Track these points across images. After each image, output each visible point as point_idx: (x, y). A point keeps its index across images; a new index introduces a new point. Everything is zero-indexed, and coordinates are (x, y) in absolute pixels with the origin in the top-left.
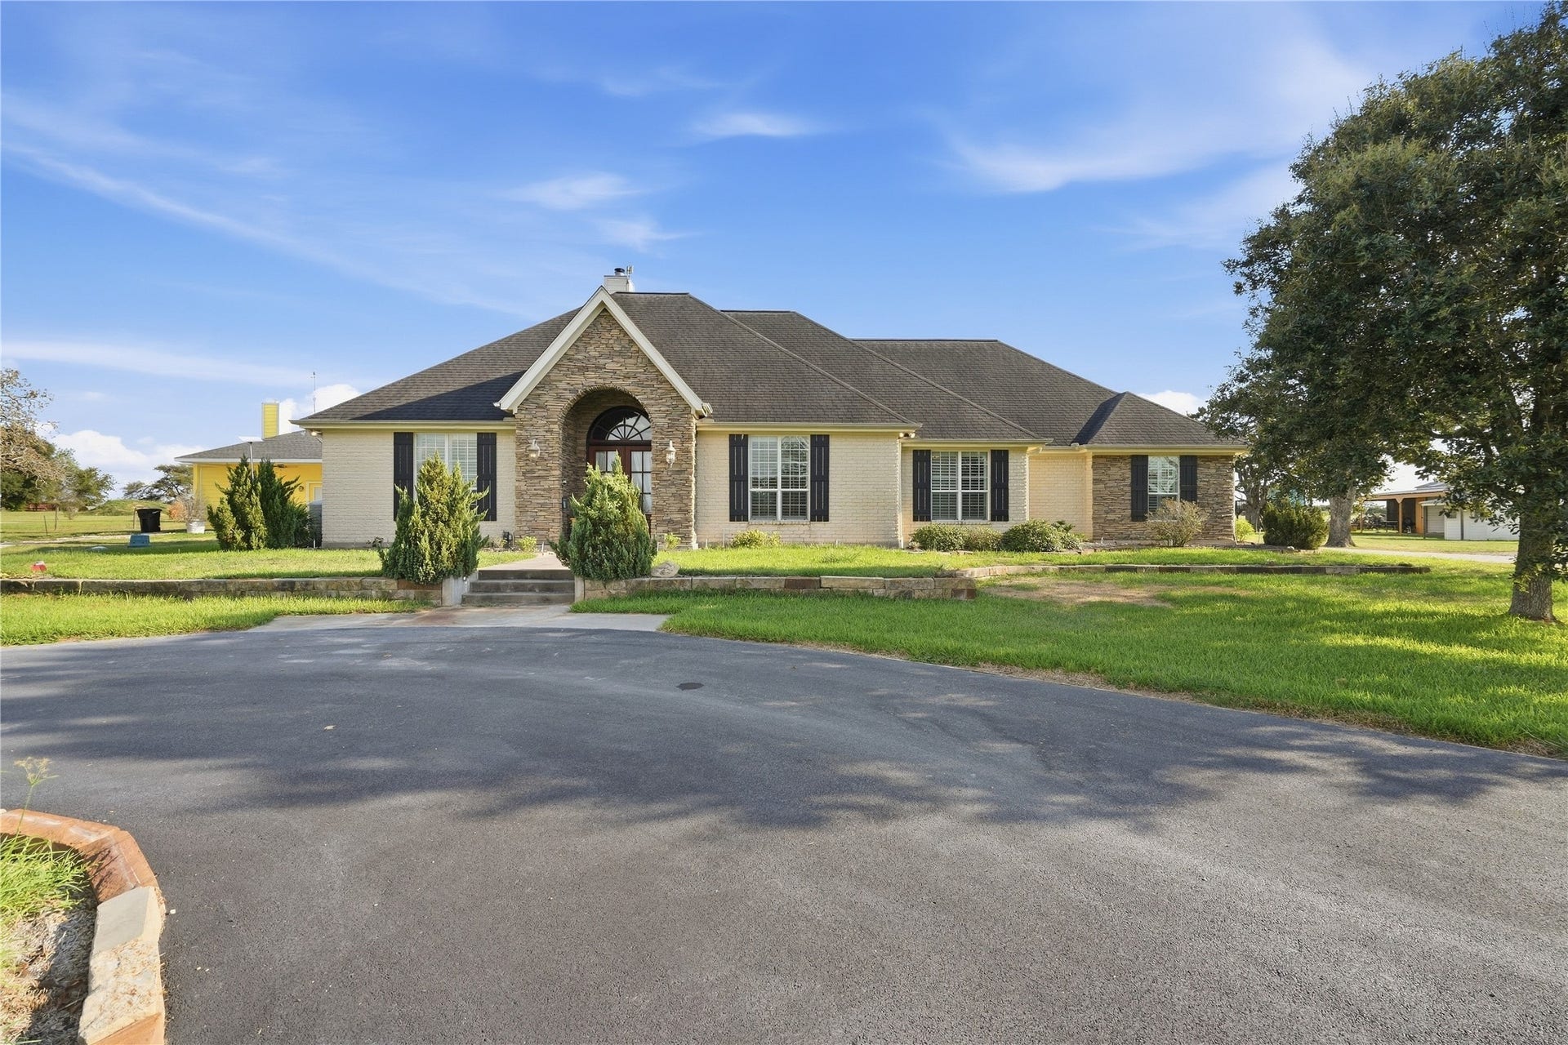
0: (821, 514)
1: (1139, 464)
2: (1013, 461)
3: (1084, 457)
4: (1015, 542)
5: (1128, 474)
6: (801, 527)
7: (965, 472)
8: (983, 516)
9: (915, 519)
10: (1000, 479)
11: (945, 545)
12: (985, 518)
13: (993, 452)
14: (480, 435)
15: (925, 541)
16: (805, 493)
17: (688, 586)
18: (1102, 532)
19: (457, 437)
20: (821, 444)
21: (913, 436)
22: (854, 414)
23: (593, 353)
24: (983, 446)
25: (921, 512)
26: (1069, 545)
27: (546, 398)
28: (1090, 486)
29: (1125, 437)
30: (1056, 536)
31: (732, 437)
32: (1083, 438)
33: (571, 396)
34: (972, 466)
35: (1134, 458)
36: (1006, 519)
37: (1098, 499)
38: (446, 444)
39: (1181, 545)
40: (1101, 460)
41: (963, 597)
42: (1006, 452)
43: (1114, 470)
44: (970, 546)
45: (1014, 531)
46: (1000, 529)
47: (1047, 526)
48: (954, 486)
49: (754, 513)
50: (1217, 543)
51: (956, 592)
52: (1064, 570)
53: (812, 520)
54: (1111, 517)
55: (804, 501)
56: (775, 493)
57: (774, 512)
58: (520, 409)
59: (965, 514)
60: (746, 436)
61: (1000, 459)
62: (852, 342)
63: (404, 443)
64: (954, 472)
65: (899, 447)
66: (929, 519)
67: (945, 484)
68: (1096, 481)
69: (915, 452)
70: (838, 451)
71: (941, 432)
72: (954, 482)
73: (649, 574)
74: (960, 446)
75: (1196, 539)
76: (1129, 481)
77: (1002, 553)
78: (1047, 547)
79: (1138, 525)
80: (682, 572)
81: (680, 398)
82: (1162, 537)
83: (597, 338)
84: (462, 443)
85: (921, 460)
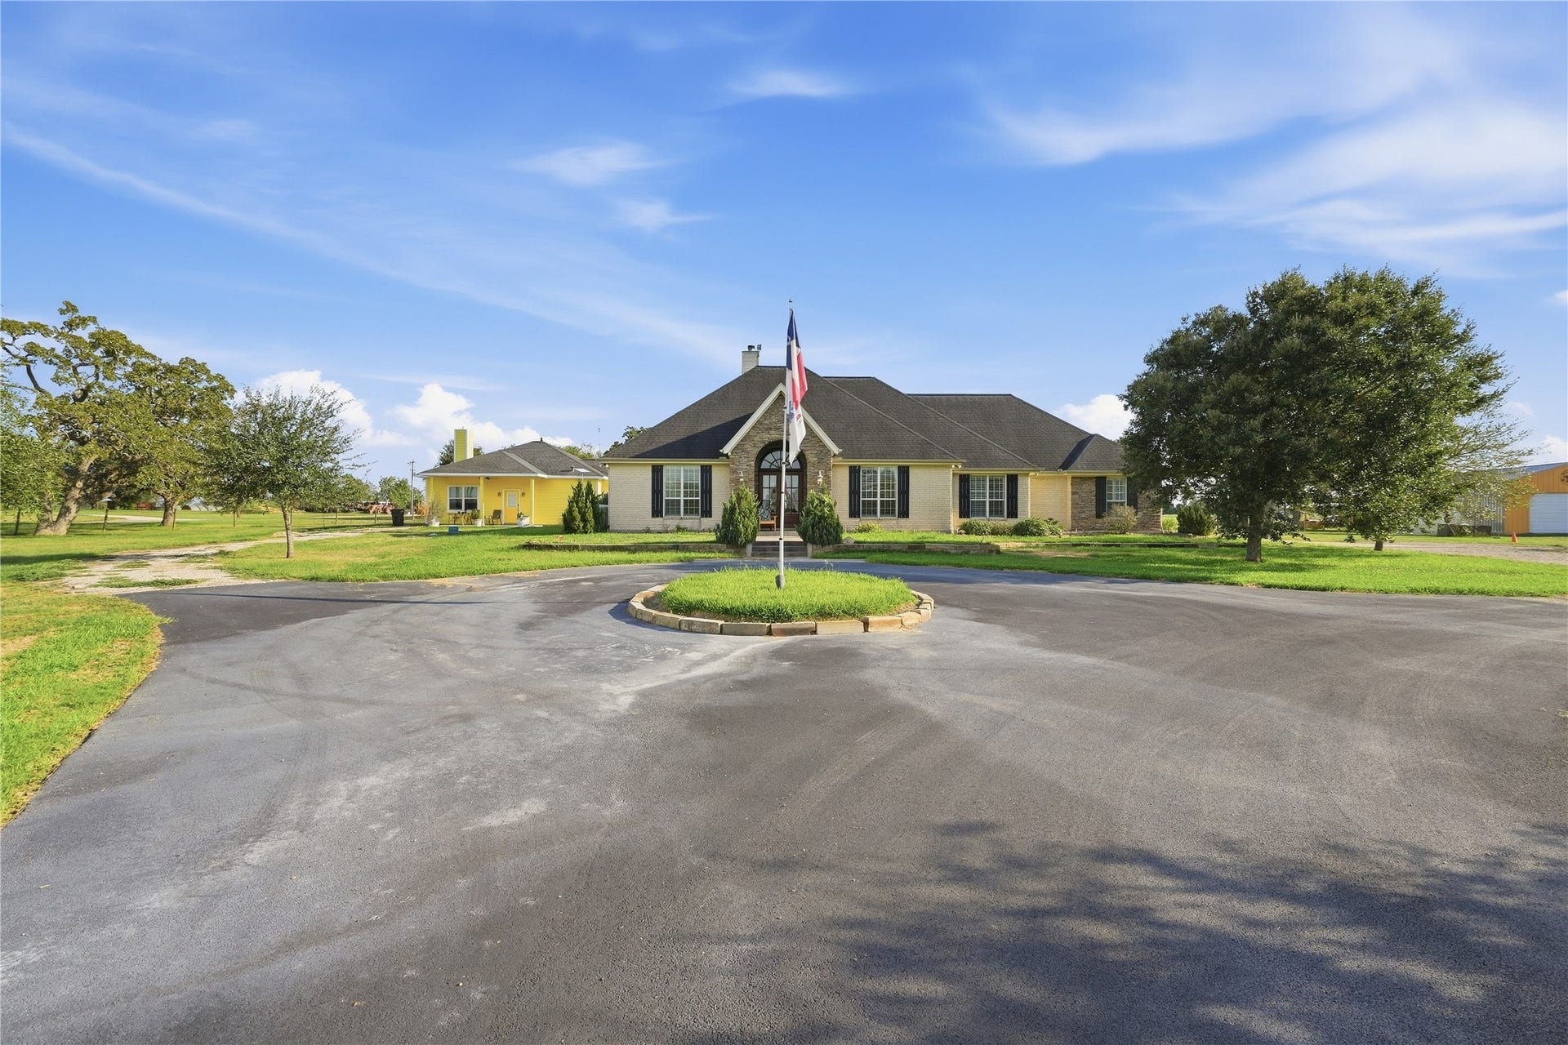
0: (904, 513)
1: (1101, 482)
2: (1020, 480)
3: (1066, 477)
4: (1021, 530)
5: (1094, 488)
6: (892, 521)
7: (991, 488)
8: (1002, 515)
9: (960, 517)
10: (1012, 492)
11: (980, 532)
12: (1003, 517)
13: (1008, 476)
14: (702, 466)
15: (968, 529)
16: (894, 501)
17: (861, 548)
18: (1077, 525)
19: (688, 468)
20: (904, 472)
21: (960, 467)
22: (925, 454)
23: (774, 420)
24: (1002, 472)
25: (964, 512)
26: (1053, 533)
27: (748, 446)
28: (1069, 496)
29: (1092, 466)
30: (1045, 527)
31: (850, 467)
32: (1065, 466)
33: (762, 445)
34: (995, 483)
35: (1097, 478)
36: (1016, 517)
37: (1074, 504)
38: (682, 471)
39: (1124, 533)
40: (1076, 480)
41: (994, 554)
42: (1016, 476)
43: (1084, 486)
44: (994, 532)
45: (1021, 524)
46: (1012, 523)
47: (1041, 521)
48: (984, 497)
49: (864, 513)
50: (1150, 532)
51: (990, 551)
52: (1049, 545)
53: (899, 517)
54: (1083, 516)
55: (894, 506)
56: (876, 501)
57: (875, 513)
58: (732, 453)
59: (991, 514)
60: (859, 467)
61: (1013, 480)
62: (908, 397)
63: (657, 472)
64: (984, 487)
65: (951, 472)
66: (969, 517)
67: (978, 495)
68: (1073, 493)
69: (960, 476)
70: (914, 475)
71: (976, 464)
72: (984, 494)
73: (840, 542)
74: (987, 472)
75: (1135, 529)
76: (1094, 493)
77: (1013, 536)
78: (1040, 534)
79: (1100, 521)
80: (856, 542)
81: (824, 446)
82: (1113, 529)
83: (776, 411)
84: (692, 471)
85: (964, 481)
